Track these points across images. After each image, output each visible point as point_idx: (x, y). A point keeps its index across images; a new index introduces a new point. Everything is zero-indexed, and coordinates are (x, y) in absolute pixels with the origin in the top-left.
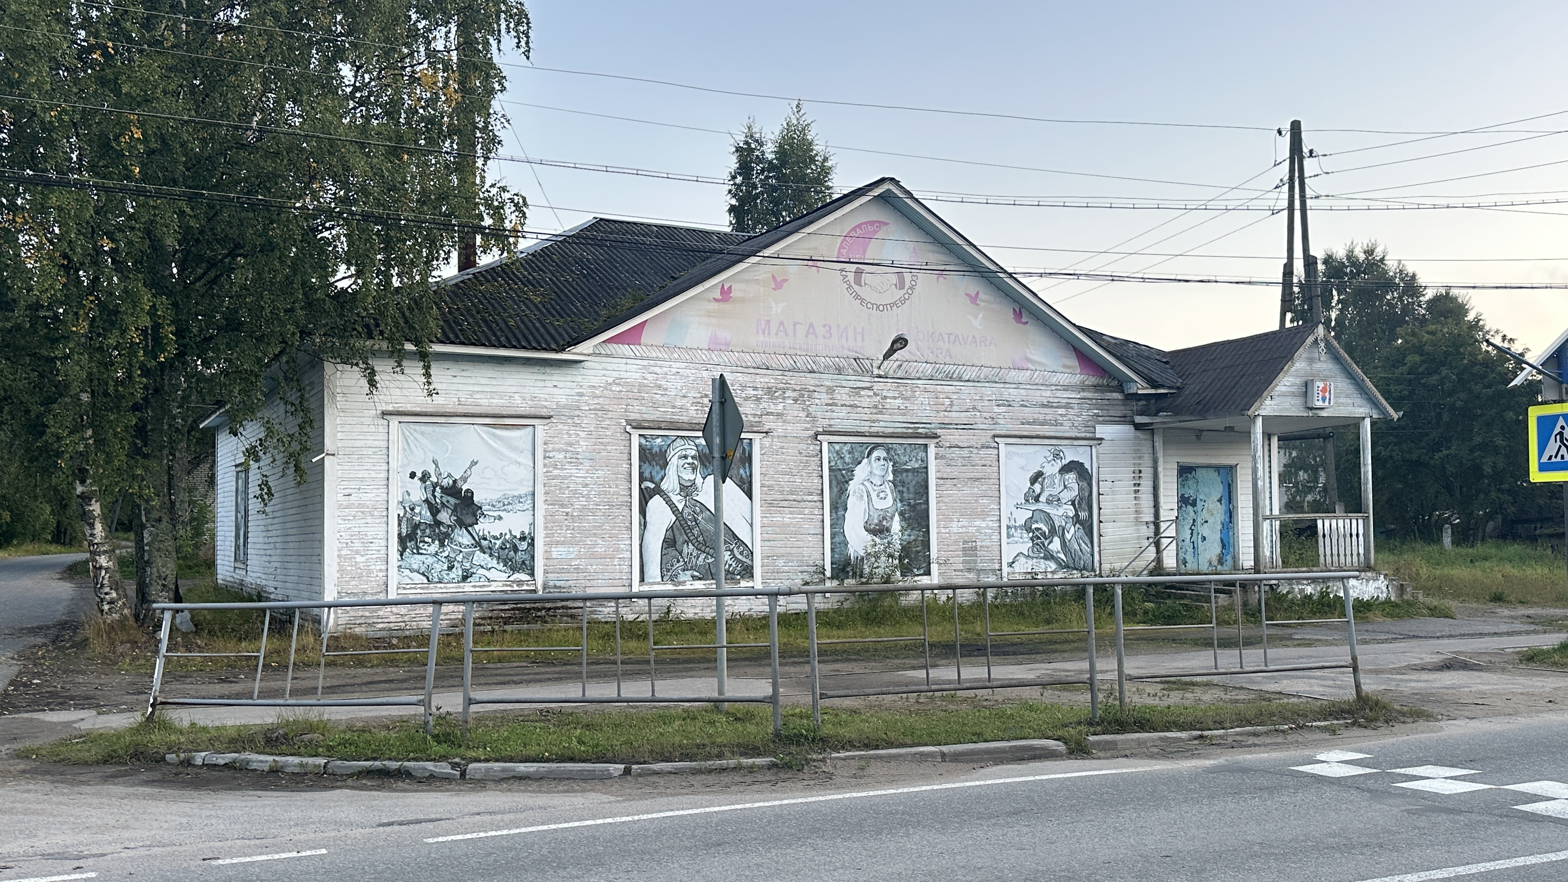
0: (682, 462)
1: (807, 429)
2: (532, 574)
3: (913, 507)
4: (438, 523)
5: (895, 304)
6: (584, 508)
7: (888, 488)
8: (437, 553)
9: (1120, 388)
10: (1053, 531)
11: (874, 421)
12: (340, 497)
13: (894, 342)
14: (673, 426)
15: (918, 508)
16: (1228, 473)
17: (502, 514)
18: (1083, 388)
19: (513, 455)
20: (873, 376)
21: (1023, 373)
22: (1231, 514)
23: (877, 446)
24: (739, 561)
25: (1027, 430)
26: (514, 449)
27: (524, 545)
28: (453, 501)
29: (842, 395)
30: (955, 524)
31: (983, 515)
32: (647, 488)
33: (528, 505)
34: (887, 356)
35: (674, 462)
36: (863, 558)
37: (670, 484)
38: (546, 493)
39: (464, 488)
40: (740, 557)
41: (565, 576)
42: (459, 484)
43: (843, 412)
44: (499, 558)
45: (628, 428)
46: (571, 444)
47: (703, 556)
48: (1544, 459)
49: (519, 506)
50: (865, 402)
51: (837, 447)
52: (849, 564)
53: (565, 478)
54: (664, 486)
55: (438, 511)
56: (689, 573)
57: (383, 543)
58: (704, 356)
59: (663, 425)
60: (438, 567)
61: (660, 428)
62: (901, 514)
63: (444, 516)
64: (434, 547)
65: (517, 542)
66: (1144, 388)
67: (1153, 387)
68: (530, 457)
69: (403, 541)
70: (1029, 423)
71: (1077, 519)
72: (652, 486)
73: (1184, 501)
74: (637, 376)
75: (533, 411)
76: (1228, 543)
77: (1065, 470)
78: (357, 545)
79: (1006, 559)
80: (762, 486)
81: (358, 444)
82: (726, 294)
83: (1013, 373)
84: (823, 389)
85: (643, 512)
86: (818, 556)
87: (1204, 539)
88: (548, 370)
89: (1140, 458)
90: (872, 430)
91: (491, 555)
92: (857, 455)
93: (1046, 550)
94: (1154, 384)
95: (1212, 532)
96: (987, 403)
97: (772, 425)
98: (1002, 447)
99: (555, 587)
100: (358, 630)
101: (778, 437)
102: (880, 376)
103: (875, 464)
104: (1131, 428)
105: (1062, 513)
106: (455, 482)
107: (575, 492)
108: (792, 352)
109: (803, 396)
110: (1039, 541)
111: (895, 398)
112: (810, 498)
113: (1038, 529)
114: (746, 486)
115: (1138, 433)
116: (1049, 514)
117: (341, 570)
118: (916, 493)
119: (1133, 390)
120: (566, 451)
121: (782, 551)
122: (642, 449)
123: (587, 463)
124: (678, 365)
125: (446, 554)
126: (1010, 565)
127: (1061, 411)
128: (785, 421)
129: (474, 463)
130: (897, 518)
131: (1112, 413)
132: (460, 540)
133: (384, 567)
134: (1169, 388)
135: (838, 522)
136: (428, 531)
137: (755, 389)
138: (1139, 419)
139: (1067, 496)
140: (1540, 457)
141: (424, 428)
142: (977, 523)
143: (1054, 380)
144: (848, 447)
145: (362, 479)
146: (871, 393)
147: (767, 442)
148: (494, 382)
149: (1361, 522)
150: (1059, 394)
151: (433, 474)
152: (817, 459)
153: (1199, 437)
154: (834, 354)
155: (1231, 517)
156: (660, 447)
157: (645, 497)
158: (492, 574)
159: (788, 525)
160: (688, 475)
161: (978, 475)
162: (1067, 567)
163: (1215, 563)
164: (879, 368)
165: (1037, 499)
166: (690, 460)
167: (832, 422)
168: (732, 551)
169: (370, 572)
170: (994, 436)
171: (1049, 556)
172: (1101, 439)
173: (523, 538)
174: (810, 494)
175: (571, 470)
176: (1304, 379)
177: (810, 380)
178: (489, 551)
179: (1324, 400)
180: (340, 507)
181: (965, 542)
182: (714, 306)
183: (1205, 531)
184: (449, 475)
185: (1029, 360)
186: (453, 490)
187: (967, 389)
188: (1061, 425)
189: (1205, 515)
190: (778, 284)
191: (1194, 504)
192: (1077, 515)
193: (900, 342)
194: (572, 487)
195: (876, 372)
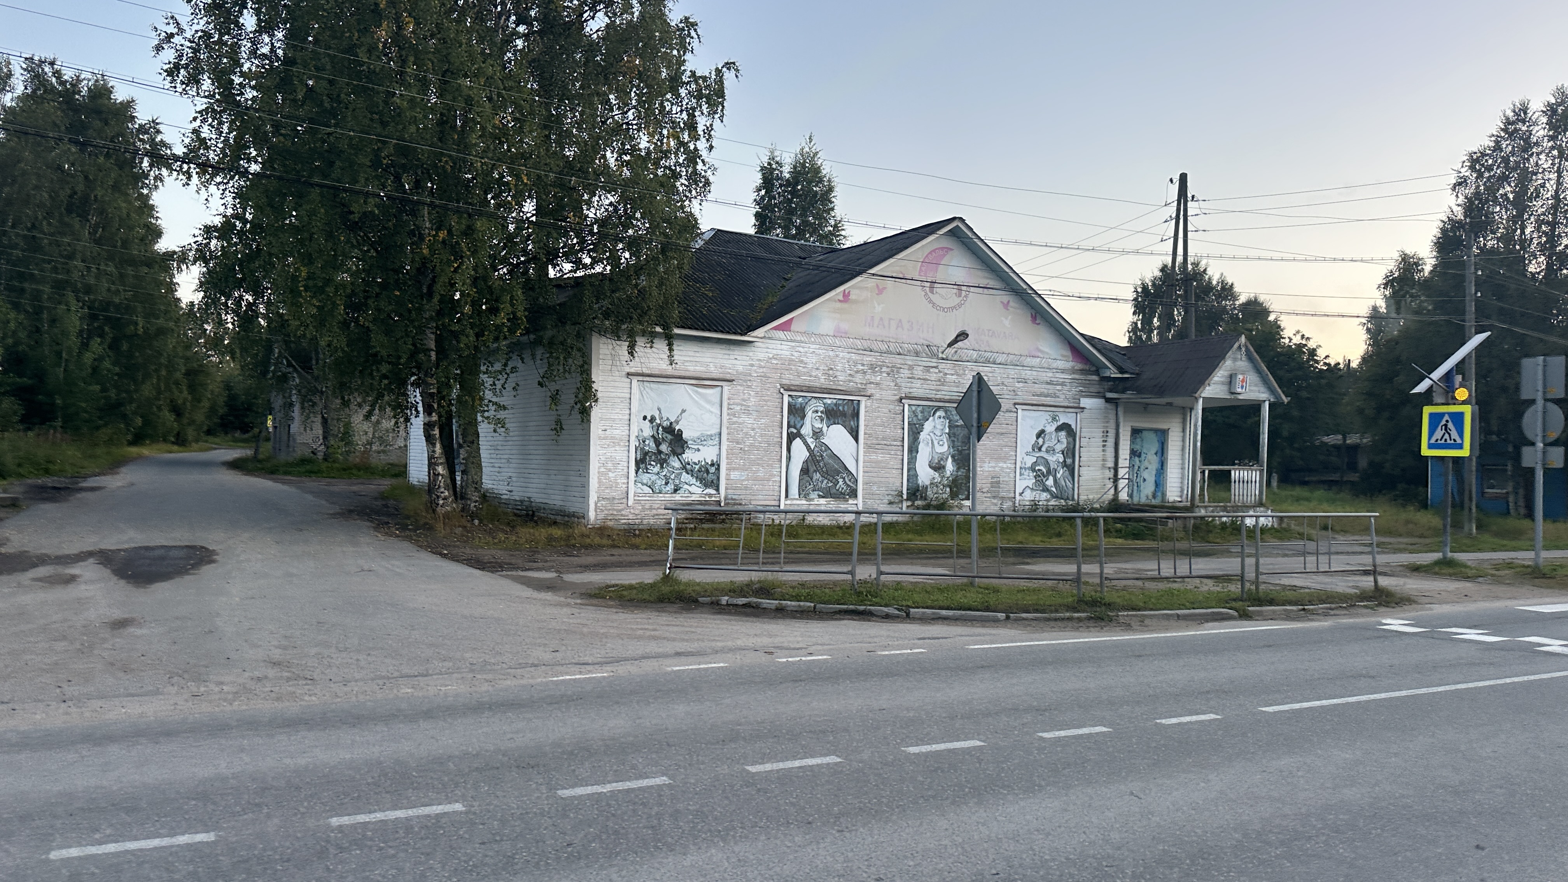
0: (814, 415)
1: (895, 395)
2: (718, 490)
3: (960, 452)
4: (660, 452)
5: (955, 307)
6: (751, 445)
7: (945, 438)
8: (658, 473)
9: (1097, 372)
10: (1049, 472)
11: (938, 391)
12: (600, 432)
13: (958, 336)
14: (810, 390)
15: (964, 452)
16: (1162, 435)
17: (701, 447)
18: (1073, 371)
19: (708, 406)
20: (938, 358)
21: (1034, 360)
22: (1163, 465)
23: (939, 408)
24: (848, 486)
25: (1035, 400)
26: (709, 402)
27: (712, 470)
28: (669, 437)
29: (918, 372)
30: (986, 465)
31: (1004, 459)
32: (792, 432)
33: (716, 442)
34: (950, 345)
35: (809, 415)
36: (927, 487)
37: (806, 430)
38: (728, 434)
39: (677, 428)
40: (849, 483)
41: (738, 492)
42: (674, 424)
43: (918, 384)
44: (697, 478)
45: (782, 390)
46: (744, 400)
47: (825, 481)
48: (1433, 441)
49: (711, 442)
50: (933, 377)
51: (914, 408)
52: (918, 490)
53: (740, 424)
54: (803, 432)
55: (660, 444)
56: (816, 493)
57: (626, 464)
58: (830, 340)
59: (804, 388)
60: (659, 482)
61: (802, 391)
62: (953, 457)
63: (664, 447)
64: (657, 469)
65: (709, 467)
66: (1115, 373)
67: (1121, 373)
68: (719, 408)
69: (638, 463)
70: (1038, 395)
71: (1064, 464)
72: (795, 431)
73: (1134, 453)
74: (788, 353)
75: (721, 376)
76: (1160, 484)
77: (1059, 429)
78: (610, 465)
79: (1019, 490)
80: (865, 434)
81: (612, 395)
82: (846, 296)
83: (1029, 359)
84: (906, 367)
85: (789, 450)
86: (899, 484)
87: (1145, 480)
88: (732, 347)
89: (1107, 422)
90: (937, 397)
91: (692, 476)
92: (926, 414)
93: (1044, 485)
94: (1122, 371)
95: (1150, 476)
96: (1011, 380)
97: (873, 391)
98: (1020, 411)
99: (732, 499)
100: (610, 523)
101: (876, 400)
102: (943, 359)
103: (938, 421)
104: (1103, 401)
105: (1056, 459)
106: (671, 423)
107: (746, 434)
108: (887, 340)
109: (893, 371)
110: (1040, 478)
111: (952, 375)
112: (895, 443)
113: (1039, 470)
114: (854, 434)
115: (1108, 405)
116: (1047, 460)
117: (600, 482)
118: (963, 442)
119: (1107, 374)
120: (742, 405)
121: (876, 479)
122: (790, 405)
123: (755, 414)
124: (814, 346)
125: (664, 473)
126: (1021, 494)
127: (1059, 387)
128: (881, 389)
129: (683, 411)
130: (950, 460)
131: (1092, 390)
132: (673, 464)
133: (626, 481)
134: (1131, 374)
135: (912, 460)
136: (653, 457)
137: (863, 365)
138: (1110, 395)
139: (1059, 447)
140: (1429, 439)
141: (653, 385)
142: (1000, 465)
143: (1055, 365)
144: (920, 409)
145: (614, 420)
146: (937, 371)
147: (869, 403)
148: (697, 355)
149: (1258, 473)
150: (1058, 375)
151: (657, 418)
152: (900, 416)
153: (1146, 409)
154: (914, 342)
155: (1162, 466)
156: (801, 404)
157: (791, 438)
158: (693, 489)
159: (881, 462)
160: (818, 425)
161: (1003, 431)
162: (1057, 497)
163: (1150, 497)
164: (943, 353)
165: (1040, 449)
166: (819, 414)
167: (911, 390)
168: (844, 478)
169: (617, 484)
170: (1015, 404)
171: (1046, 489)
172: (1083, 408)
173: (712, 465)
174: (895, 440)
175: (744, 418)
176: (1230, 373)
177: (898, 360)
178: (690, 472)
179: (1242, 387)
180: (600, 438)
181: (993, 478)
182: (839, 305)
183: (1145, 474)
184: (668, 419)
185: (1040, 351)
186: (669, 430)
187: (998, 370)
188: (1058, 397)
189: (1146, 464)
190: (880, 291)
191: (1139, 456)
192: (1065, 461)
193: (962, 336)
194: (745, 430)
195: (940, 355)
